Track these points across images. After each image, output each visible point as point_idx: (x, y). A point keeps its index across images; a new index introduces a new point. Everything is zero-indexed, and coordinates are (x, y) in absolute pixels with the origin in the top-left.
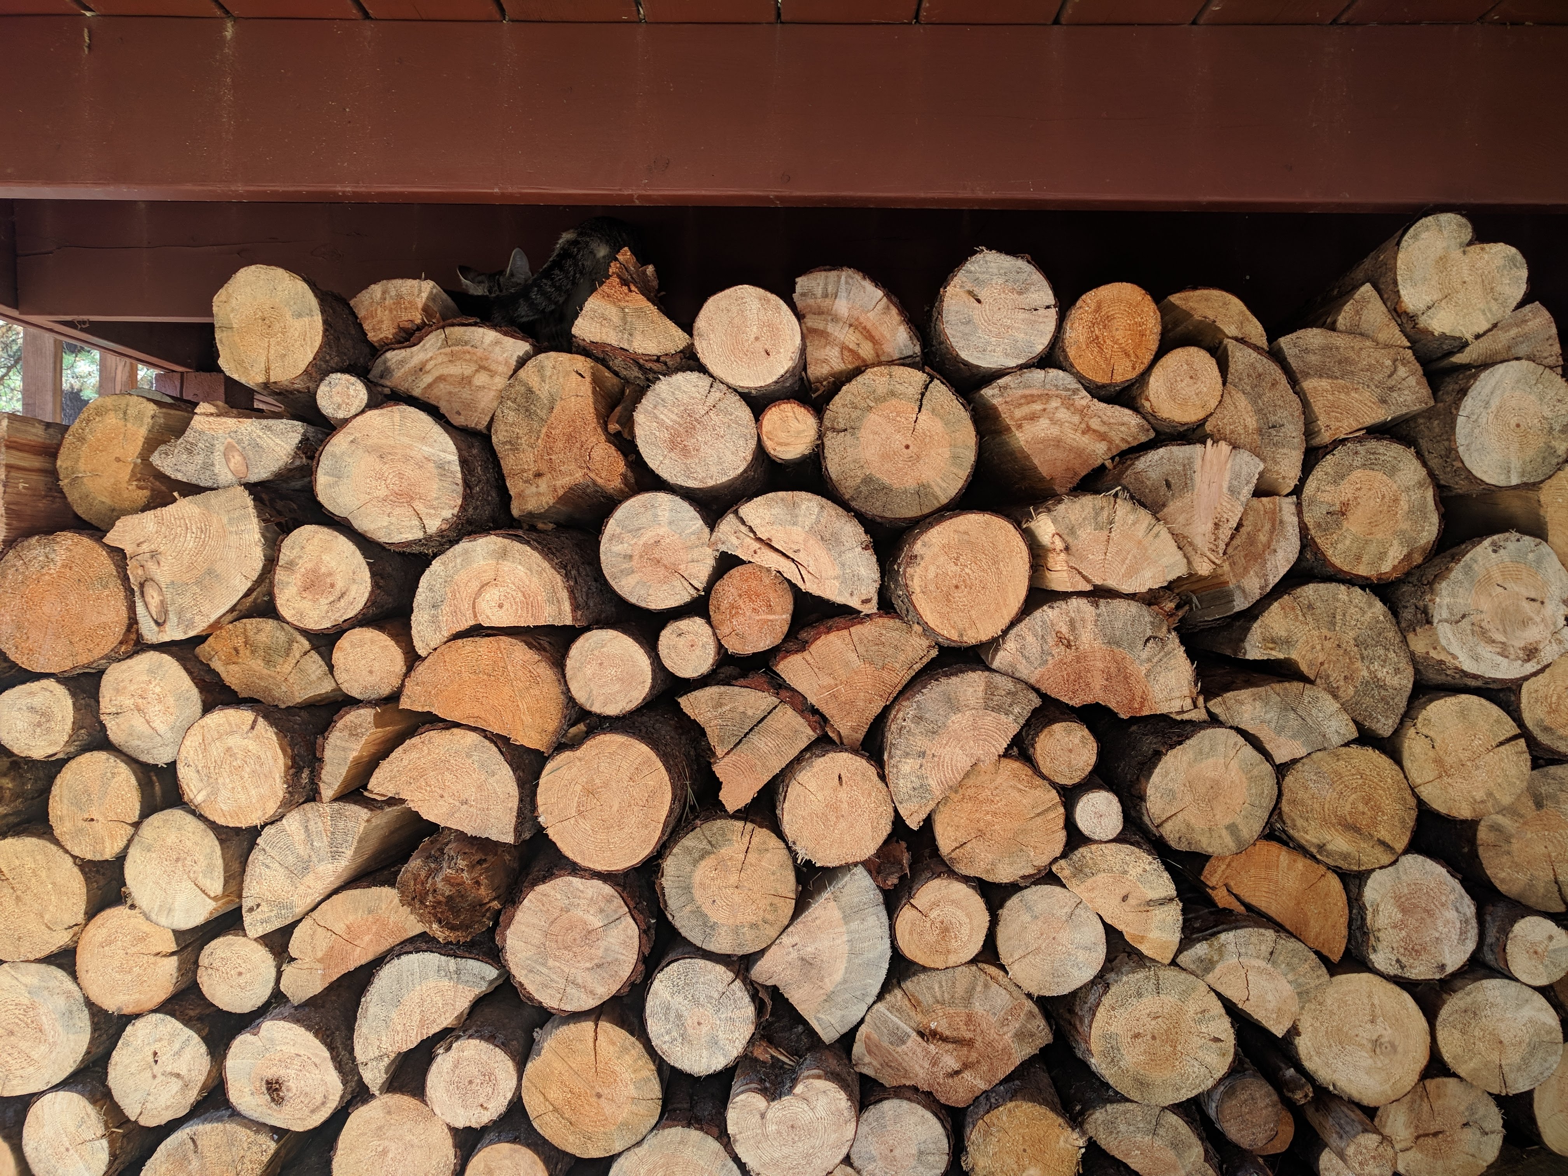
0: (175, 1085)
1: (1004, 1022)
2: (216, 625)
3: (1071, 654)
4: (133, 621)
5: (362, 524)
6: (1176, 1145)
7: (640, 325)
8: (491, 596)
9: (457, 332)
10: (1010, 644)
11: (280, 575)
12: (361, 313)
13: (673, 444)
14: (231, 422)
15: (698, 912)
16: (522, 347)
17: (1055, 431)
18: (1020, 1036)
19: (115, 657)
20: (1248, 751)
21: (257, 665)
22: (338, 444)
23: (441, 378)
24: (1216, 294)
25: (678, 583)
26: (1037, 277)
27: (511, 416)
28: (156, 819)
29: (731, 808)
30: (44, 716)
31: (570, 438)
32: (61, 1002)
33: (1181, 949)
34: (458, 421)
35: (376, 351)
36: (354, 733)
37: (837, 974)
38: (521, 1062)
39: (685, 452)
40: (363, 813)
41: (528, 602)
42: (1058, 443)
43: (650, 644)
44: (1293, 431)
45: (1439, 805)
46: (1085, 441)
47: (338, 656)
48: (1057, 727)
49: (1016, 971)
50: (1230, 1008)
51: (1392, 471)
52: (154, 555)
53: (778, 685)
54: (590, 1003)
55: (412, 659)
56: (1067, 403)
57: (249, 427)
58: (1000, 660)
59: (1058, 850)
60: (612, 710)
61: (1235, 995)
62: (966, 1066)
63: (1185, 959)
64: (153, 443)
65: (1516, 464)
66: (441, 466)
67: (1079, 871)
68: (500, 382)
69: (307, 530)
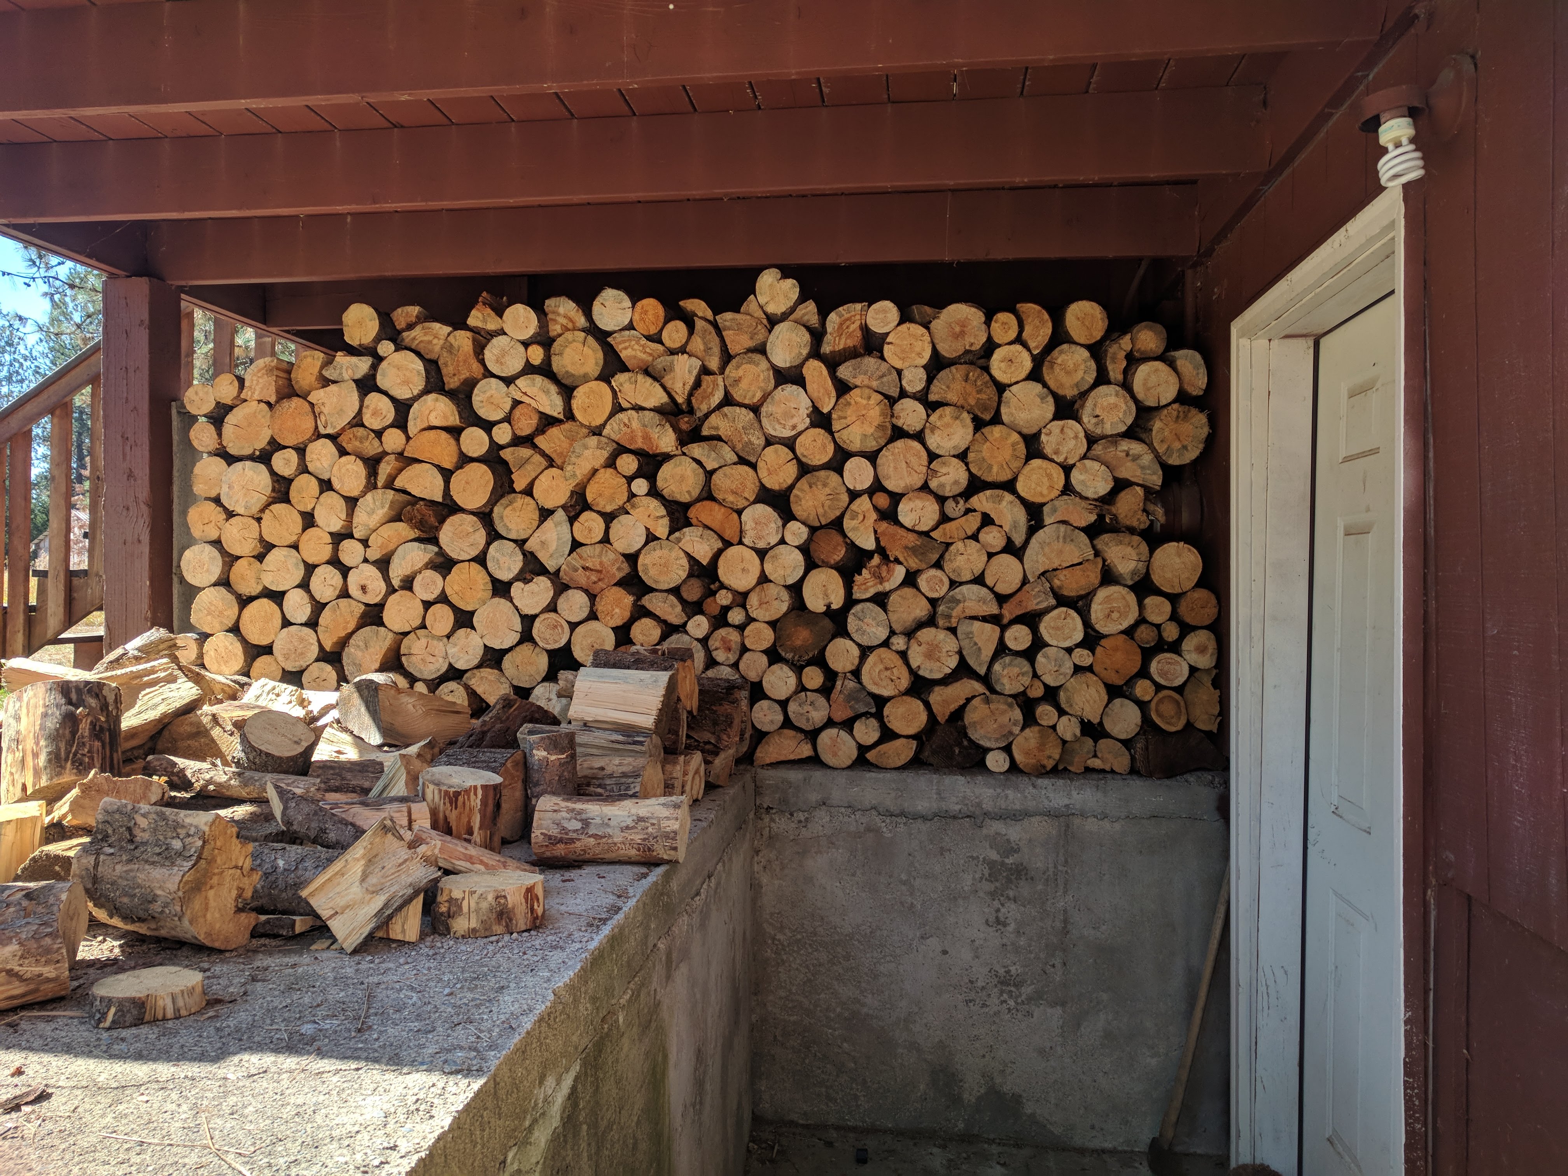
0: (332, 589)
1: (613, 565)
2: (343, 429)
3: (629, 430)
4: (316, 427)
5: (392, 393)
6: (673, 606)
7: (489, 320)
8: (433, 414)
9: (427, 324)
10: (608, 427)
11: (364, 410)
12: (394, 319)
13: (497, 361)
14: (348, 358)
15: (505, 525)
16: (449, 329)
17: (633, 353)
18: (619, 569)
19: (311, 441)
20: (694, 465)
21: (357, 443)
22: (384, 364)
23: (421, 342)
24: (697, 301)
25: (499, 411)
26: (626, 297)
27: (445, 354)
28: (324, 494)
29: (518, 490)
30: (288, 461)
31: (465, 361)
32: (294, 560)
33: (669, 535)
34: (427, 357)
35: (399, 332)
36: (388, 464)
37: (553, 546)
38: (444, 578)
39: (501, 364)
40: (392, 492)
41: (445, 417)
42: (635, 357)
43: (488, 431)
44: (716, 350)
45: (768, 485)
46: (644, 356)
47: (383, 438)
48: (624, 455)
49: (615, 545)
50: (687, 554)
51: (757, 365)
52: (323, 404)
53: (535, 447)
54: (469, 557)
55: (408, 438)
56: (638, 343)
57: (354, 360)
58: (605, 432)
59: (625, 499)
60: (475, 455)
61: (689, 551)
62: (600, 580)
63: (672, 537)
64: (322, 368)
65: (788, 359)
66: (419, 372)
67: (633, 506)
68: (442, 342)
69: (373, 394)
